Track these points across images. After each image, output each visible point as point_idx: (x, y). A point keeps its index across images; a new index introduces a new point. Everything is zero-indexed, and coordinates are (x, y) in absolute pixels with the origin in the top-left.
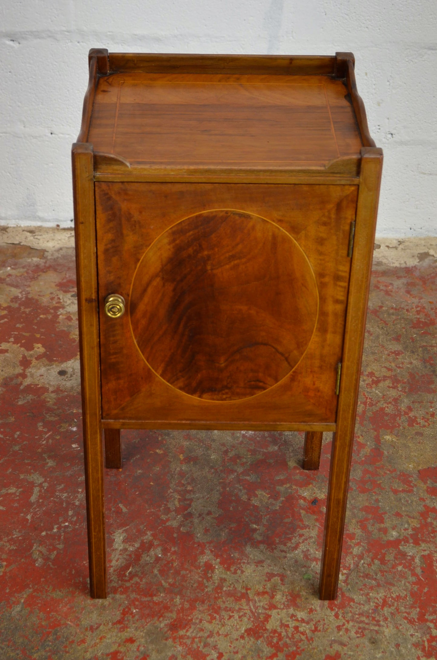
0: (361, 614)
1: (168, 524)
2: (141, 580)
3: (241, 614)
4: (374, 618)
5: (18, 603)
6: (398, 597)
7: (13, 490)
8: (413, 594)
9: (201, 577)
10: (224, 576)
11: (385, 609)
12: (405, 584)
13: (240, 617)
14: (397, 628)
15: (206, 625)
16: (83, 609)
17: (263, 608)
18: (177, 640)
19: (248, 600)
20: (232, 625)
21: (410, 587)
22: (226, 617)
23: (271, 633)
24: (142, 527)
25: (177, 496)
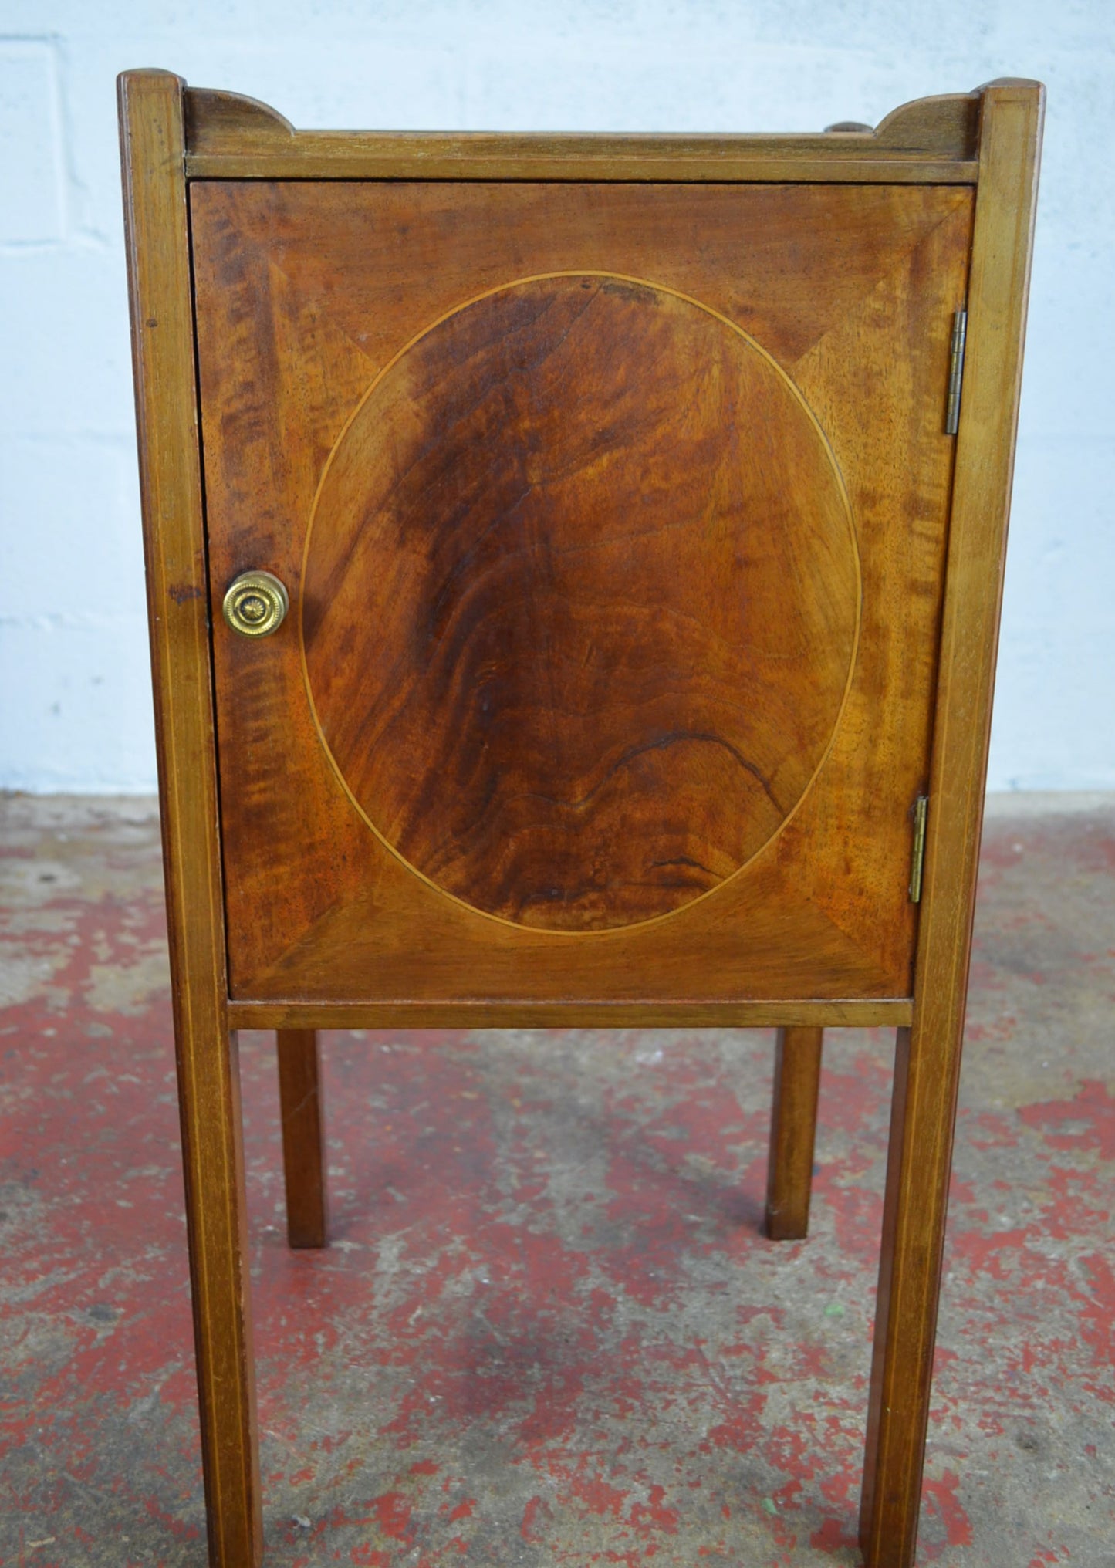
0: (981, 1384)
1: (500, 1220)
2: (446, 1334)
3: (693, 1395)
4: (1013, 1392)
5: (146, 1392)
6: (1056, 1344)
7: (152, 1170)
8: (1088, 1337)
9: (586, 1321)
10: (639, 1317)
11: (1035, 1370)
12: (1062, 1316)
13: (691, 1402)
14: (1076, 1409)
15: (610, 1423)
16: (306, 1399)
17: (743, 1379)
18: (544, 1461)
19: (705, 1365)
20: (675, 1420)
21: (1075, 1322)
22: (659, 1404)
23: (773, 1434)
24: (440, 1227)
25: (514, 1170)
